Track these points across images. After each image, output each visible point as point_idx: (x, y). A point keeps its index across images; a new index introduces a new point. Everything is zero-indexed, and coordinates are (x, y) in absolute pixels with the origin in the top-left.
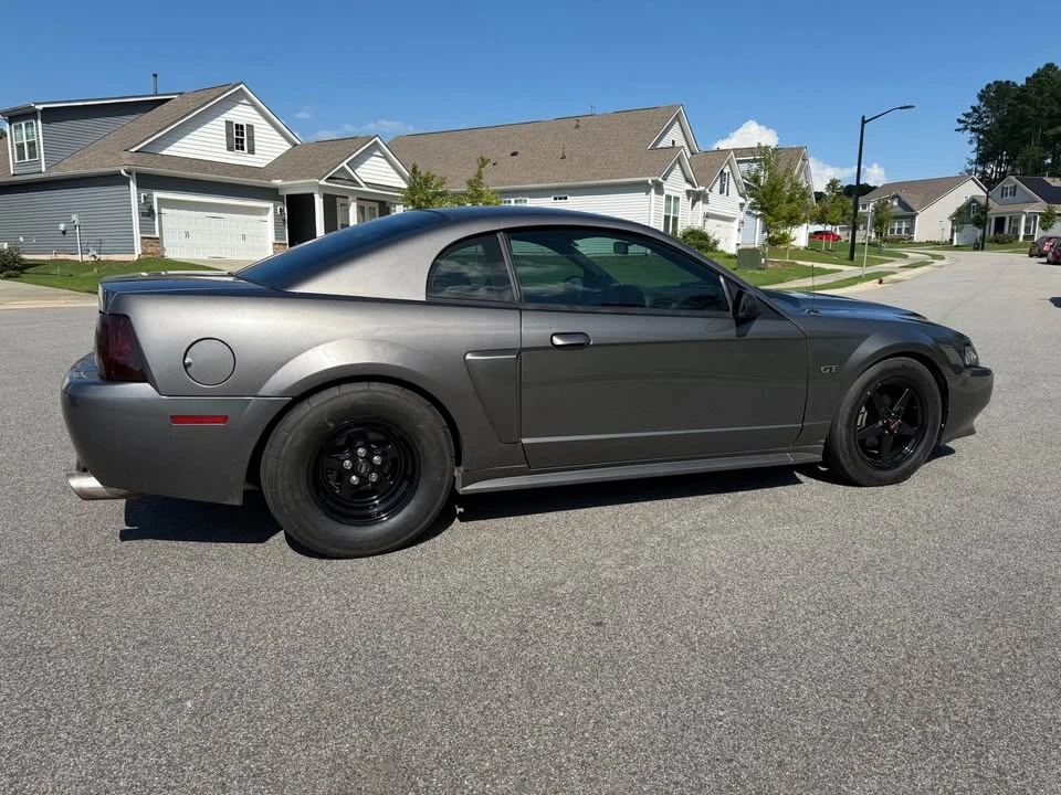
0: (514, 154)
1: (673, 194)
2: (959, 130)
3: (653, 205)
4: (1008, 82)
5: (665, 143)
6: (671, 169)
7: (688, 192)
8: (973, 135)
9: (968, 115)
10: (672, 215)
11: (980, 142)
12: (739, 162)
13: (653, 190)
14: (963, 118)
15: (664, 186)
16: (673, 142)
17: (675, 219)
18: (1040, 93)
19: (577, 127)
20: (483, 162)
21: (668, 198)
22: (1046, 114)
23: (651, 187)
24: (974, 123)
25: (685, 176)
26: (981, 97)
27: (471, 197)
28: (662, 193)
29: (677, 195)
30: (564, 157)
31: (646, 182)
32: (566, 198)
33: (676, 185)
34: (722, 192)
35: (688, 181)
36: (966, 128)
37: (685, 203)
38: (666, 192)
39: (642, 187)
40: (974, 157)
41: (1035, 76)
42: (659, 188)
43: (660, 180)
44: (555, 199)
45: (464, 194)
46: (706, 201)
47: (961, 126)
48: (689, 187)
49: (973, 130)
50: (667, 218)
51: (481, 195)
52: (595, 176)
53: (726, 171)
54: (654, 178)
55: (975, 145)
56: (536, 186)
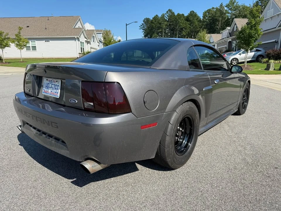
0: (28, 27)
1: (82, 41)
2: (140, 29)
3: (77, 44)
4: (149, 18)
5: (77, 27)
6: (81, 34)
7: (86, 41)
8: (143, 30)
9: (141, 25)
10: (82, 47)
11: (144, 32)
12: (97, 33)
13: (77, 40)
14: (140, 26)
15: (80, 39)
16: (79, 27)
17: (83, 49)
18: (156, 21)
19: (48, 20)
20: (20, 29)
21: (81, 42)
22: (157, 27)
23: (76, 39)
24: (143, 27)
25: (85, 37)
26: (144, 21)
27: (17, 39)
28: (79, 41)
29: (83, 42)
30: (46, 29)
31: (75, 38)
32: (49, 41)
33: (83, 39)
34: (93, 42)
35: (85, 38)
36: (141, 29)
37: (85, 44)
38: (80, 41)
39: (74, 39)
40: (143, 36)
41: (154, 17)
42: (78, 39)
43: (79, 37)
44: (45, 41)
45: (15, 39)
46: (90, 44)
47: (140, 28)
48: (86, 40)
49: (143, 29)
50: (81, 48)
51: (21, 39)
52: (58, 35)
53: (94, 36)
54: (77, 36)
55: (143, 33)
56: (38, 37)
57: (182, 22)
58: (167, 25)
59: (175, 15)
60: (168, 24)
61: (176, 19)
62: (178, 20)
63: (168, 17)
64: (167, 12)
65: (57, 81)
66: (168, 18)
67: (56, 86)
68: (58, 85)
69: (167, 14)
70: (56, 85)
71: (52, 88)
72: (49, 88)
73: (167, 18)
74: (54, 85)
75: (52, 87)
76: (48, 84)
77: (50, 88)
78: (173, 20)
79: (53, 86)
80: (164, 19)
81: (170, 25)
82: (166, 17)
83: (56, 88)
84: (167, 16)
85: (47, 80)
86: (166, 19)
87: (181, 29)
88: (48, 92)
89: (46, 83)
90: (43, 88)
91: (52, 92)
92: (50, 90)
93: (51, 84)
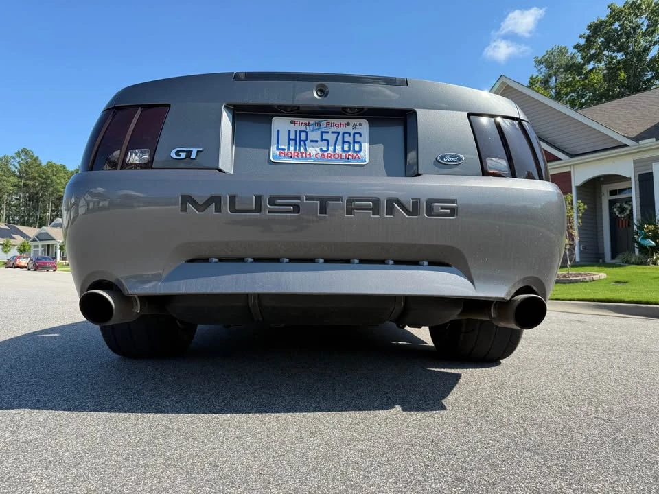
57: (61, 182)
58: (16, 185)
59: (40, 165)
60: (22, 184)
61: (44, 174)
62: (49, 177)
63: (20, 165)
64: (18, 154)
65: (348, 124)
66: (19, 167)
67: (346, 135)
68: (357, 133)
69: (18, 159)
70: (347, 133)
71: (325, 142)
72: (308, 142)
73: (16, 168)
74: (333, 133)
75: (323, 140)
76: (302, 131)
77: (314, 141)
78: (36, 175)
79: (330, 137)
80: (9, 170)
81: (25, 185)
82: (14, 165)
83: (348, 139)
84: (17, 165)
85: (293, 122)
86: (14, 169)
87: (57, 199)
88: (302, 153)
89: (289, 131)
90: (275, 146)
91: (329, 152)
92: (318, 149)
93: (319, 132)
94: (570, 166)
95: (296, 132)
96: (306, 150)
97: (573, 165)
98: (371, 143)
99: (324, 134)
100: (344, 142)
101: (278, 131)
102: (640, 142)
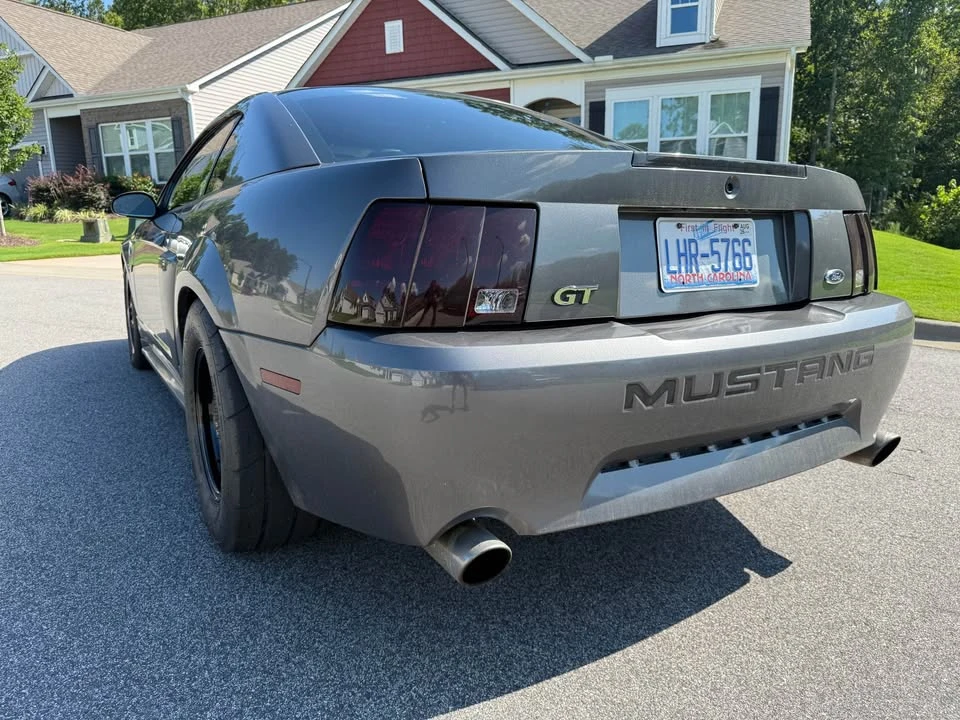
65: (736, 226)
67: (736, 244)
68: (745, 240)
70: (736, 240)
71: (716, 256)
72: (699, 258)
74: (723, 240)
75: (714, 253)
76: (691, 241)
77: (705, 256)
79: (720, 247)
83: (738, 249)
85: (679, 226)
88: (694, 275)
89: (678, 241)
90: (665, 268)
91: (721, 271)
92: (709, 267)
93: (708, 241)
94: (510, 80)
95: (685, 241)
96: (698, 271)
97: (514, 80)
98: (759, 255)
99: (715, 244)
100: (736, 255)
101: (666, 241)
102: (597, 59)
